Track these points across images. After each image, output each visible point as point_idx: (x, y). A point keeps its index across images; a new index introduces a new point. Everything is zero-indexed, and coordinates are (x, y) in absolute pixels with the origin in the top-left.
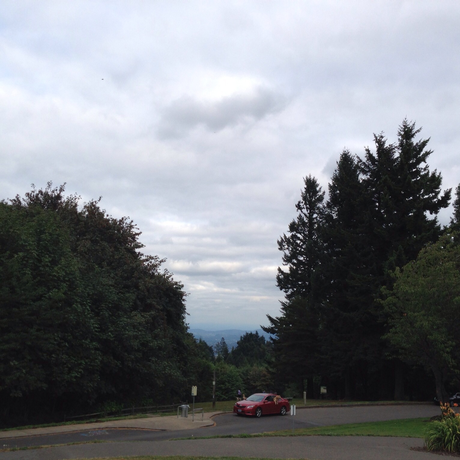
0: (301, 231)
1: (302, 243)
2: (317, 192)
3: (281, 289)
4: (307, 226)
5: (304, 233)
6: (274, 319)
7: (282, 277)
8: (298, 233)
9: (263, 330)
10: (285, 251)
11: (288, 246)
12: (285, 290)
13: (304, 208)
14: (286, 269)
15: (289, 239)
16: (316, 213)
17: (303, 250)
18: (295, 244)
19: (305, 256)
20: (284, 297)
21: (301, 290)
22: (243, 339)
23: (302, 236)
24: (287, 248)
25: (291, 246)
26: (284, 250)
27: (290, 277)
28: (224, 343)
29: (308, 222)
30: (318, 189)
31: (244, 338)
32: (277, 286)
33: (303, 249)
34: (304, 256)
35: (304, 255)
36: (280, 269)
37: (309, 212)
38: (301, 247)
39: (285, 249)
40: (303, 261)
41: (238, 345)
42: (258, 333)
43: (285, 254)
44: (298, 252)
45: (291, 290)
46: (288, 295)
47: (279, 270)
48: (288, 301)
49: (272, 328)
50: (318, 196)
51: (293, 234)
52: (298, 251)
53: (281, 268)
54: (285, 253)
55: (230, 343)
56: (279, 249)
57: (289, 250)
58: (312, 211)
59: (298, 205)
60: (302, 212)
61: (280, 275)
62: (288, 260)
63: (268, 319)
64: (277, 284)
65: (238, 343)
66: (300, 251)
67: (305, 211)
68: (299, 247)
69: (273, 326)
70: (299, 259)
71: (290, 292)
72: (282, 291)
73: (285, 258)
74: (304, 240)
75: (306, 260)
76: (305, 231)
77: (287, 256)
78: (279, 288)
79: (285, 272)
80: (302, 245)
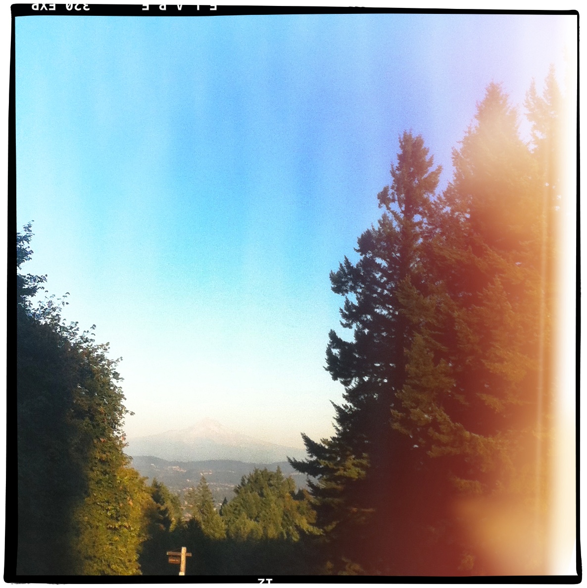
0: (385, 250)
2: (425, 166)
3: (335, 378)
4: (399, 240)
6: (316, 444)
9: (291, 467)
10: (347, 294)
11: (355, 283)
13: (394, 200)
15: (357, 269)
16: (420, 213)
17: (386, 292)
19: (391, 307)
20: (342, 395)
21: (379, 379)
22: (246, 482)
23: (387, 261)
24: (353, 289)
25: (360, 284)
27: (355, 352)
28: (205, 488)
29: (400, 232)
30: (426, 159)
31: (248, 480)
32: (327, 370)
33: (387, 290)
34: (387, 306)
35: (389, 304)
36: (335, 334)
38: (383, 286)
39: (347, 291)
41: (235, 495)
42: (281, 470)
43: (347, 301)
44: (375, 297)
45: (357, 379)
46: (350, 390)
47: (333, 335)
48: (349, 404)
51: (365, 257)
52: (375, 295)
53: (336, 332)
54: (346, 298)
55: (218, 489)
56: (334, 290)
57: (356, 292)
58: (410, 207)
59: (381, 192)
61: (334, 348)
62: (351, 314)
63: (302, 442)
64: (327, 365)
65: (236, 490)
66: (381, 294)
68: (379, 286)
69: (315, 458)
70: (378, 312)
71: (355, 384)
72: (336, 381)
73: (347, 311)
74: (390, 270)
75: (393, 314)
76: (394, 251)
77: (350, 306)
78: (332, 374)
79: (345, 342)
80: (385, 281)
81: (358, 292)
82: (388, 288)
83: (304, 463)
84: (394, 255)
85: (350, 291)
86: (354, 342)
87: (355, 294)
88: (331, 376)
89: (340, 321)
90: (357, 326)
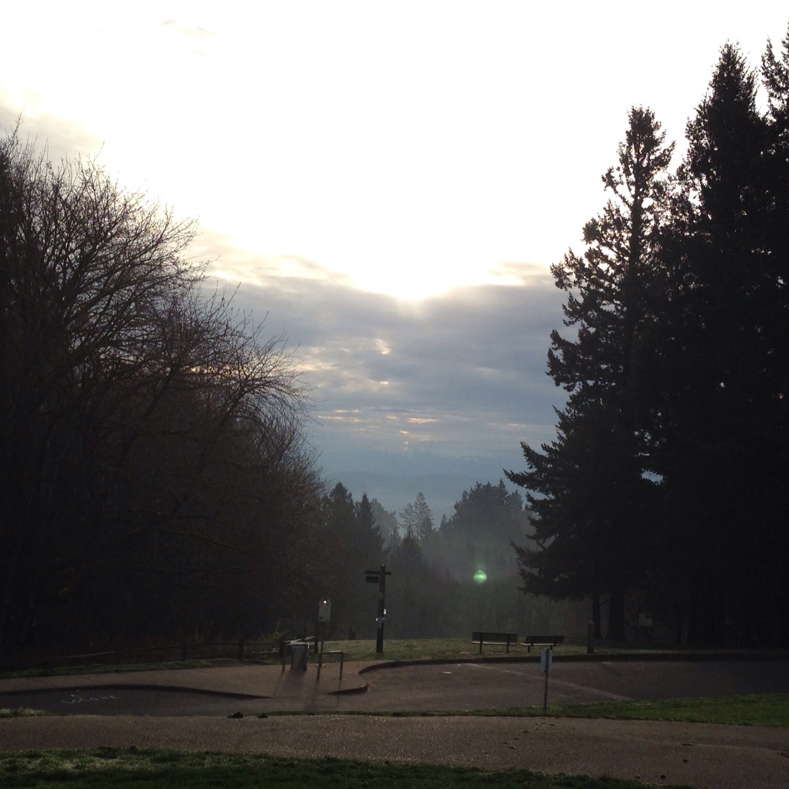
0: (612, 239)
1: (612, 271)
2: (656, 143)
4: (628, 227)
5: (618, 246)
6: (536, 454)
7: (559, 354)
8: (604, 245)
9: (509, 480)
10: (569, 289)
11: (579, 277)
12: (566, 385)
14: (572, 334)
15: (581, 260)
16: (651, 197)
18: (595, 272)
19: (618, 302)
21: (607, 383)
23: (615, 252)
24: (576, 283)
25: (585, 277)
26: (567, 287)
27: (579, 353)
28: (423, 505)
29: (629, 219)
30: (657, 134)
32: (548, 374)
33: (616, 284)
34: (615, 302)
35: (616, 300)
37: (633, 192)
38: (611, 280)
39: (570, 286)
40: (615, 314)
43: (571, 296)
44: (602, 292)
46: (574, 395)
48: (574, 412)
49: (531, 474)
50: (658, 154)
52: (602, 290)
53: (558, 332)
54: (569, 293)
57: (580, 287)
58: (641, 190)
59: (606, 175)
60: (616, 192)
61: (556, 349)
62: (575, 311)
63: (522, 452)
64: (549, 370)
66: (608, 289)
67: (623, 189)
68: (606, 280)
70: (604, 309)
71: (579, 388)
72: (559, 386)
73: (571, 308)
74: (618, 261)
75: (621, 312)
76: (622, 241)
77: (574, 303)
78: (553, 379)
79: (567, 342)
80: (612, 274)
81: (582, 287)
82: (615, 281)
83: (523, 475)
84: (623, 246)
85: (575, 286)
86: (579, 342)
87: (579, 289)
88: (553, 382)
89: (564, 320)
90: (583, 325)
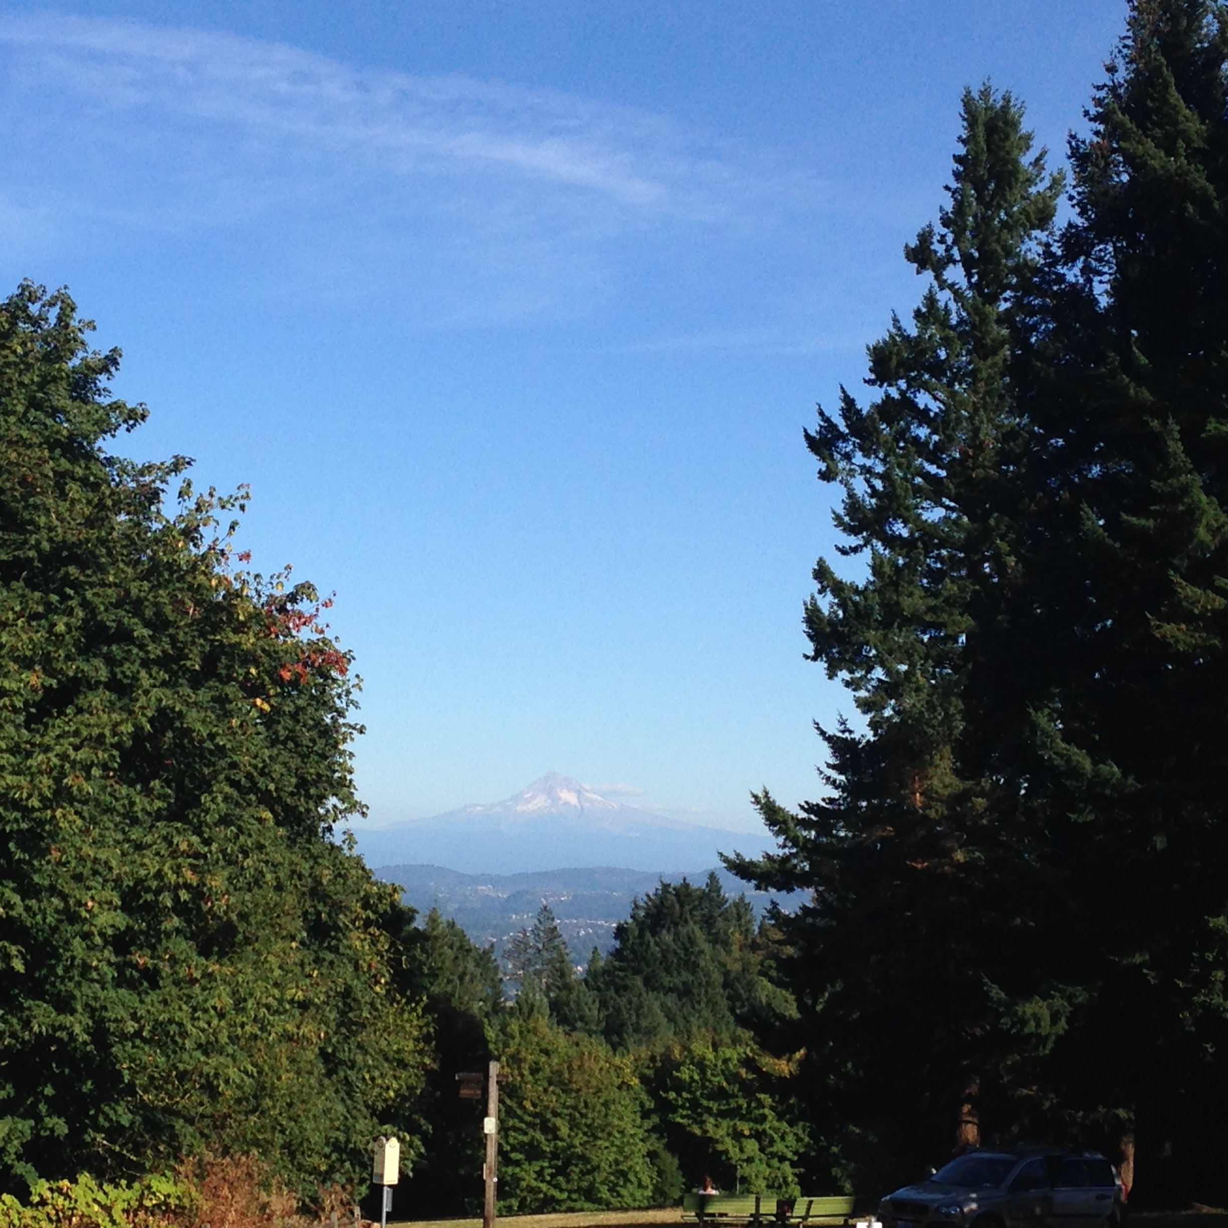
1: (936, 438)
2: (1022, 180)
3: (830, 672)
5: (947, 389)
8: (919, 387)
11: (869, 456)
12: (848, 677)
13: (955, 262)
15: (873, 421)
18: (901, 444)
22: (642, 913)
25: (880, 455)
28: (553, 932)
31: (647, 909)
35: (948, 499)
36: (828, 569)
37: (975, 279)
38: (934, 459)
40: (944, 528)
41: (618, 944)
43: (851, 495)
44: (919, 485)
45: (880, 672)
46: (867, 698)
47: (822, 573)
49: (782, 859)
50: (1024, 201)
51: (888, 394)
52: (918, 480)
55: (582, 933)
60: (940, 281)
65: (621, 932)
66: (932, 479)
69: (787, 849)
70: (924, 518)
72: (834, 679)
73: (850, 517)
78: (823, 665)
79: (850, 586)
80: (937, 444)
86: (872, 584)
88: (824, 671)
